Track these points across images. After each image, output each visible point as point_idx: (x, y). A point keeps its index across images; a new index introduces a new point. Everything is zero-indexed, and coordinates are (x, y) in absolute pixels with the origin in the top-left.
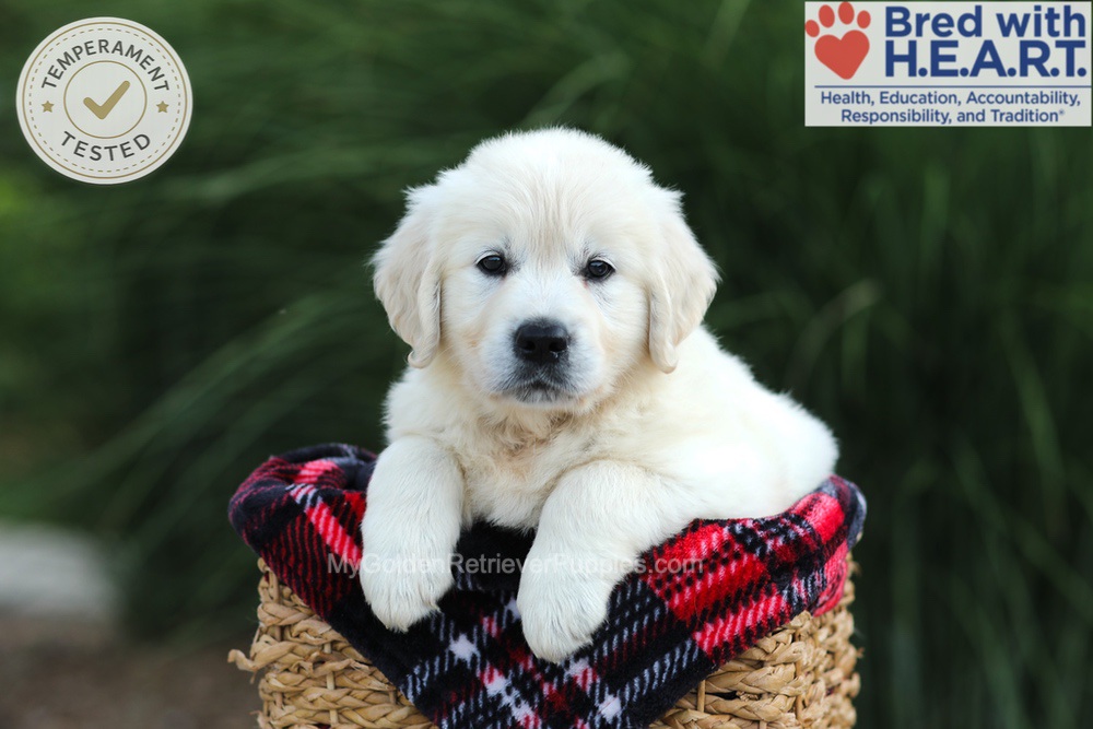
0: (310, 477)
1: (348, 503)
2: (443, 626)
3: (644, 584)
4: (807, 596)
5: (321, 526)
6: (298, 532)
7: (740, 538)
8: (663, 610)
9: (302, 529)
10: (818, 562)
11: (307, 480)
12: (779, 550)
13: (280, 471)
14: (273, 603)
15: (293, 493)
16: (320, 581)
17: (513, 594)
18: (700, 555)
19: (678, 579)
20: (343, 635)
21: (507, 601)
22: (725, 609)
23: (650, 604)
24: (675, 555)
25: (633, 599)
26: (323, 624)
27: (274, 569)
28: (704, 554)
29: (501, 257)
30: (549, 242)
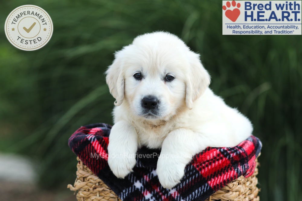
0: (93, 133)
1: (104, 140)
2: (132, 178)
3: (193, 166)
4: (243, 171)
5: (96, 147)
6: (89, 149)
7: (222, 153)
8: (199, 174)
9: (90, 148)
10: (246, 161)
11: (92, 133)
12: (234, 157)
13: (84, 131)
14: (81, 170)
15: (88, 137)
16: (95, 164)
17: (153, 168)
18: (210, 158)
19: (203, 165)
20: (102, 180)
21: (152, 171)
22: (217, 174)
23: (195, 172)
24: (203, 158)
25: (190, 171)
26: (96, 177)
27: (82, 160)
28: (212, 157)
29: (141, 73)
30: (154, 70)
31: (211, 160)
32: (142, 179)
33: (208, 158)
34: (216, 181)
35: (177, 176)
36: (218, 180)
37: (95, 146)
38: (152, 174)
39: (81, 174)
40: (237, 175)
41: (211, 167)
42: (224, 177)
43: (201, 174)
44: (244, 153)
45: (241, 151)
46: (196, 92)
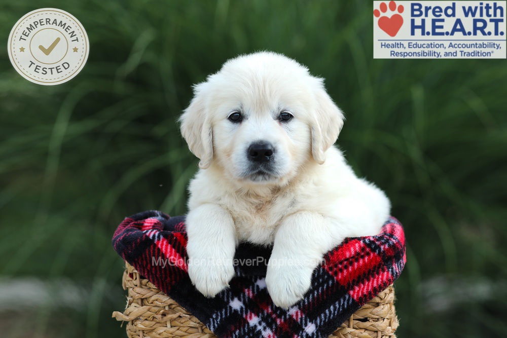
1: (176, 237)
2: (226, 295)
3: (324, 270)
4: (399, 272)
5: (164, 250)
7: (368, 245)
8: (333, 281)
9: (154, 251)
10: (401, 255)
12: (387, 250)
14: (138, 288)
16: (163, 276)
17: (258, 277)
18: (351, 254)
19: (340, 266)
20: (176, 301)
21: (256, 281)
22: (363, 279)
23: (327, 279)
24: (339, 255)
25: (319, 276)
26: (165, 296)
27: (140, 271)
28: (353, 253)
29: (239, 113)
30: (261, 105)
31: (352, 258)
32: (242, 295)
33: (347, 254)
34: (361, 290)
35: (300, 287)
36: (365, 288)
37: (162, 248)
38: (258, 286)
39: (139, 294)
40: (392, 278)
41: (353, 269)
42: (373, 283)
43: (337, 280)
44: (398, 242)
45: (394, 241)
46: (325, 138)
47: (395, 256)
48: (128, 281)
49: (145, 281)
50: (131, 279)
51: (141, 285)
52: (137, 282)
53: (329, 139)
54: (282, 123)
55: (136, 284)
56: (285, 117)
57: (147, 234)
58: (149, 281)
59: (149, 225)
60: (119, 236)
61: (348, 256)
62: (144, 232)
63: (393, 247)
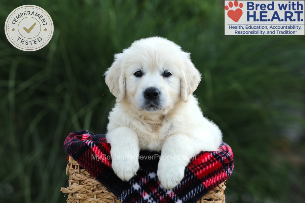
2: (131, 180)
3: (189, 169)
7: (215, 156)
8: (194, 176)
9: (90, 152)
10: (232, 164)
12: (225, 160)
13: (78, 137)
14: (78, 174)
16: (95, 168)
17: (150, 171)
19: (198, 167)
20: (101, 183)
21: (148, 173)
22: (211, 176)
23: (190, 174)
24: (198, 161)
26: (95, 180)
27: (81, 164)
28: (206, 160)
29: (140, 71)
30: (153, 67)
31: (205, 163)
32: (140, 181)
33: (203, 161)
34: (210, 182)
36: (212, 181)
37: (95, 151)
38: (149, 177)
39: (79, 177)
40: (227, 176)
41: (206, 169)
42: (216, 178)
43: (196, 176)
44: (231, 156)
45: (229, 155)
46: (189, 87)
47: (229, 164)
48: (71, 170)
49: (82, 170)
50: (73, 169)
51: (80, 173)
52: (78, 171)
53: (191, 88)
54: (165, 78)
55: (76, 172)
56: (166, 74)
57: (86, 142)
58: (86, 170)
59: (85, 138)
60: (68, 143)
61: (203, 162)
62: (84, 141)
63: (229, 158)
